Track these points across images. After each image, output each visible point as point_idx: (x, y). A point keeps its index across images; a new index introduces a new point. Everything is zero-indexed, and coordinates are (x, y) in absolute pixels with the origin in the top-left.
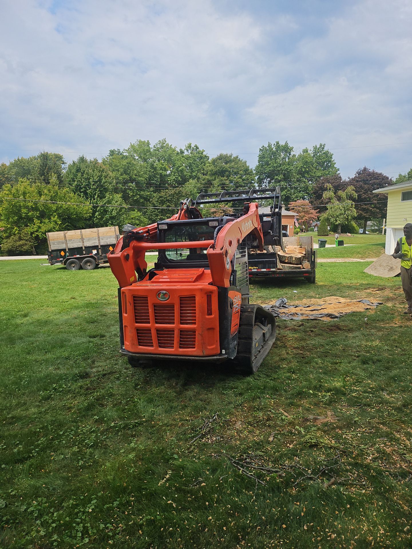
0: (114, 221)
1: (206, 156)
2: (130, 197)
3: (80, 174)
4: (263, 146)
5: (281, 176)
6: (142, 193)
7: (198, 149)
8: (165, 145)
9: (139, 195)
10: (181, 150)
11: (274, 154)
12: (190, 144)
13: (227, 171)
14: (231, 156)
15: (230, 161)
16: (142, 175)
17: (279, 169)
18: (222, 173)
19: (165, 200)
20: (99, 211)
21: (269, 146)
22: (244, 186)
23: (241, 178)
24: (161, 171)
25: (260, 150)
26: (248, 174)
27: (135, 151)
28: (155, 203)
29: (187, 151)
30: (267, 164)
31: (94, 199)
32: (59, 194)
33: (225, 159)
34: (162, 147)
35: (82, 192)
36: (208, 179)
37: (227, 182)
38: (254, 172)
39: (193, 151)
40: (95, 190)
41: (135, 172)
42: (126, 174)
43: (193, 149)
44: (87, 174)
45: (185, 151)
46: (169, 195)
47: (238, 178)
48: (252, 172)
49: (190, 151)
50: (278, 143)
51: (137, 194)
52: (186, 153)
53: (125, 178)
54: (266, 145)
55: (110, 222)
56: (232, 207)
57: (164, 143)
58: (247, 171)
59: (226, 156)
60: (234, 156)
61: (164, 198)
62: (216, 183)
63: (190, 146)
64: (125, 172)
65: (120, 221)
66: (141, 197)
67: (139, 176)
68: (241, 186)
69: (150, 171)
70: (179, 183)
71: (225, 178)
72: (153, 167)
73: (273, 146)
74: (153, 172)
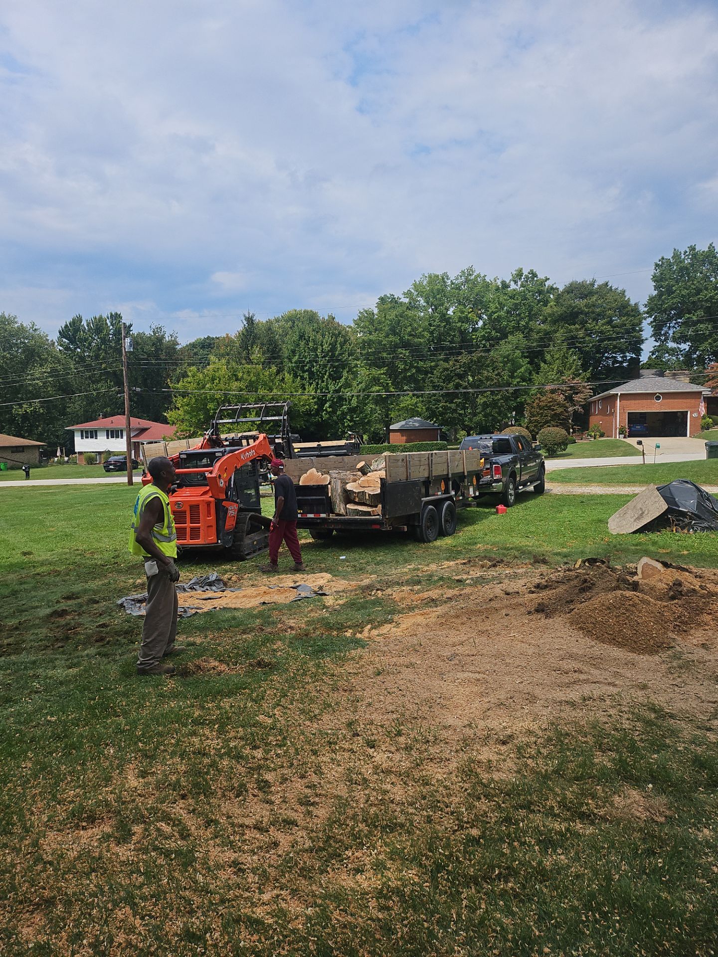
0: (355, 416)
1: (552, 288)
2: (400, 373)
3: (302, 343)
4: (663, 258)
5: (701, 313)
6: (421, 364)
7: (536, 276)
8: (471, 278)
9: (415, 367)
10: (503, 283)
11: (683, 270)
12: (521, 270)
13: (581, 313)
14: (592, 284)
15: (591, 293)
16: (420, 333)
17: (696, 299)
18: (571, 317)
20: (329, 400)
21: (676, 255)
22: (618, 338)
24: (459, 324)
25: (657, 265)
26: (627, 314)
27: (421, 294)
28: (436, 380)
29: (516, 282)
30: (670, 292)
31: (323, 382)
32: (262, 376)
33: (579, 290)
34: (467, 281)
35: (307, 371)
36: (545, 330)
37: (581, 334)
38: (643, 309)
39: (527, 282)
40: (325, 366)
42: (395, 334)
43: (527, 277)
44: (314, 341)
45: (512, 283)
46: (460, 366)
47: (603, 325)
48: (637, 310)
49: (519, 283)
50: (693, 248)
51: (412, 366)
52: (513, 286)
53: (392, 341)
54: (669, 256)
55: (348, 417)
56: (588, 380)
57: (471, 275)
58: (626, 310)
59: (582, 285)
60: (599, 282)
61: (451, 371)
62: (559, 335)
63: (520, 274)
64: (393, 331)
65: (366, 416)
66: (419, 370)
67: (416, 336)
68: (609, 339)
69: (439, 326)
70: (493, 341)
71: (577, 326)
72: (444, 318)
73: (683, 257)
74: (445, 327)
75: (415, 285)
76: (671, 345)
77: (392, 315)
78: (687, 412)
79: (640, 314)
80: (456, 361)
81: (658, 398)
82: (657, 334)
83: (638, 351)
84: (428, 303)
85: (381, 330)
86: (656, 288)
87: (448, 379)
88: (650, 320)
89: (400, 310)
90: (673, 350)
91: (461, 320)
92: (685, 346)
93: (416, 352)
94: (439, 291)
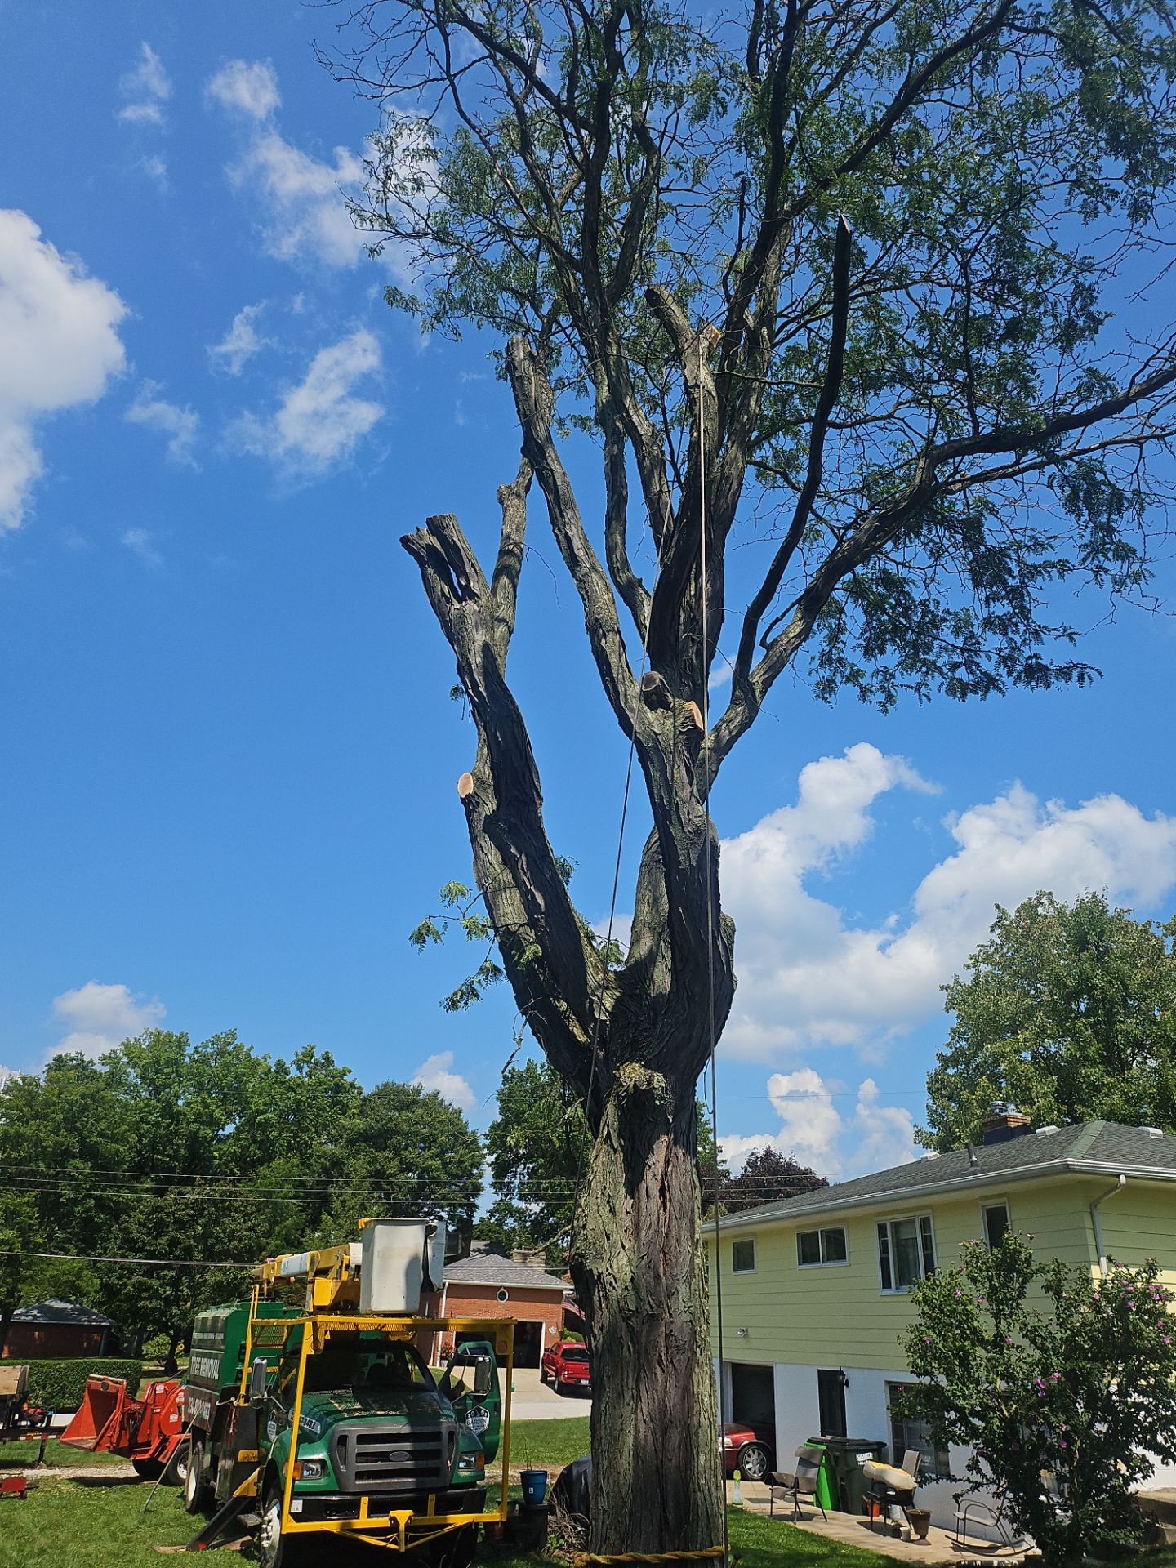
1: (352, 1085)
4: (514, 1070)
7: (333, 1064)
8: (230, 1048)
10: (279, 1064)
12: (312, 1051)
13: (398, 1133)
14: (417, 1092)
15: (415, 1104)
16: (122, 1133)
18: (380, 1136)
19: (171, 1220)
21: (530, 1069)
22: (448, 1184)
23: (439, 1156)
24: (195, 1127)
25: (505, 1078)
26: (464, 1146)
27: (134, 1062)
28: (134, 1228)
29: (300, 1068)
33: (396, 1096)
34: (221, 1053)
36: (335, 1155)
37: (392, 1167)
38: (483, 1141)
39: (316, 1069)
41: (103, 1125)
43: (317, 1063)
45: (294, 1068)
47: (430, 1157)
48: (474, 1141)
49: (306, 1069)
52: (293, 1073)
53: (62, 1144)
57: (230, 1044)
58: (460, 1135)
59: (403, 1090)
60: (427, 1090)
61: (168, 1214)
62: (359, 1165)
63: (308, 1056)
67: (113, 1139)
69: (157, 1125)
70: (247, 1164)
71: (386, 1153)
72: (169, 1111)
73: (539, 1071)
74: (169, 1125)
75: (127, 1046)
76: (517, 1203)
77: (75, 1092)
78: (541, 1324)
79: (479, 1149)
80: (180, 1194)
81: (502, 1296)
82: (498, 1185)
83: (472, 1207)
84: (143, 1079)
85: (45, 1117)
86: (503, 1111)
87: (160, 1228)
88: (491, 1159)
89: (93, 1086)
90: (519, 1211)
91: (198, 1117)
92: (535, 1207)
93: (105, 1166)
94: (169, 1062)
